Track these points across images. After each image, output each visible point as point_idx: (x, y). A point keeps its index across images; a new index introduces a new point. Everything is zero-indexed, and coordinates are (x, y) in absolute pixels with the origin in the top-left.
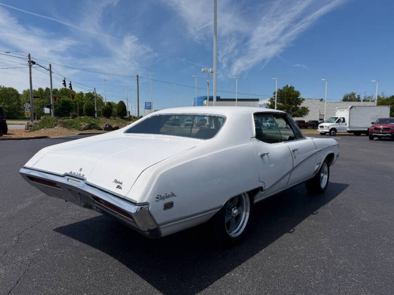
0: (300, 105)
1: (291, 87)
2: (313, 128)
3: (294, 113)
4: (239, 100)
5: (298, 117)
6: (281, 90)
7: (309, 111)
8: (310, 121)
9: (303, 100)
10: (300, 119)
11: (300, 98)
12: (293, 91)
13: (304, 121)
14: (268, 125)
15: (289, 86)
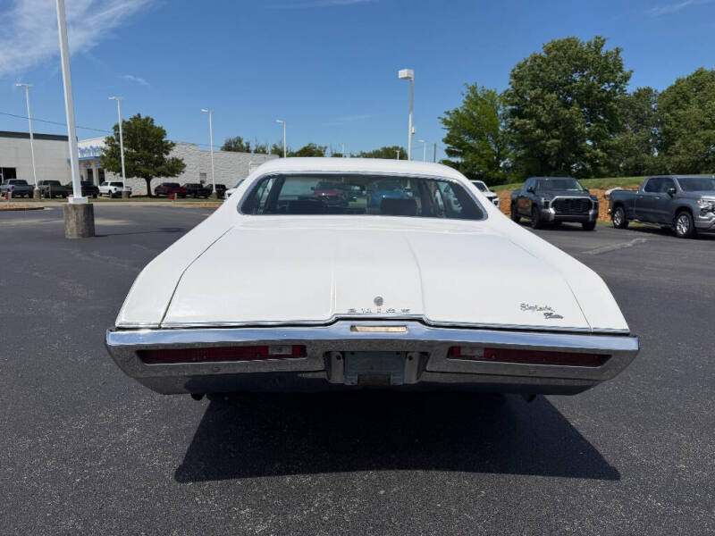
0: (167, 154)
1: (147, 119)
2: (195, 197)
3: (159, 169)
4: (37, 136)
5: (167, 176)
6: (128, 123)
7: (184, 166)
8: (188, 185)
9: (174, 145)
10: (170, 180)
11: (167, 141)
12: (152, 127)
13: (178, 185)
14: (110, 191)
15: (143, 117)
